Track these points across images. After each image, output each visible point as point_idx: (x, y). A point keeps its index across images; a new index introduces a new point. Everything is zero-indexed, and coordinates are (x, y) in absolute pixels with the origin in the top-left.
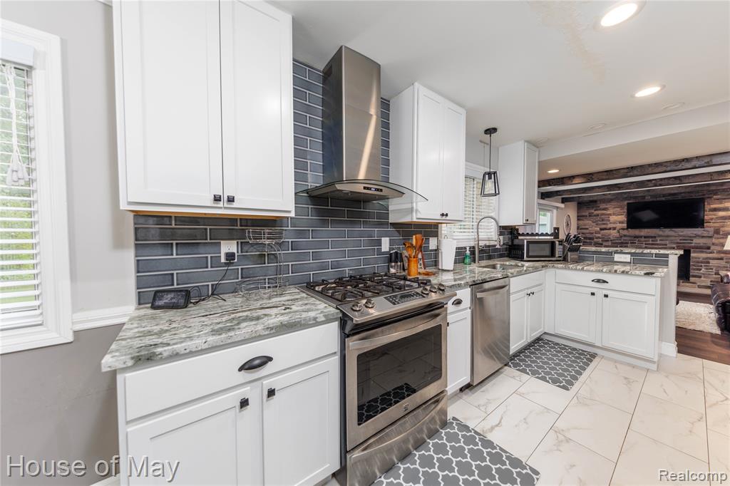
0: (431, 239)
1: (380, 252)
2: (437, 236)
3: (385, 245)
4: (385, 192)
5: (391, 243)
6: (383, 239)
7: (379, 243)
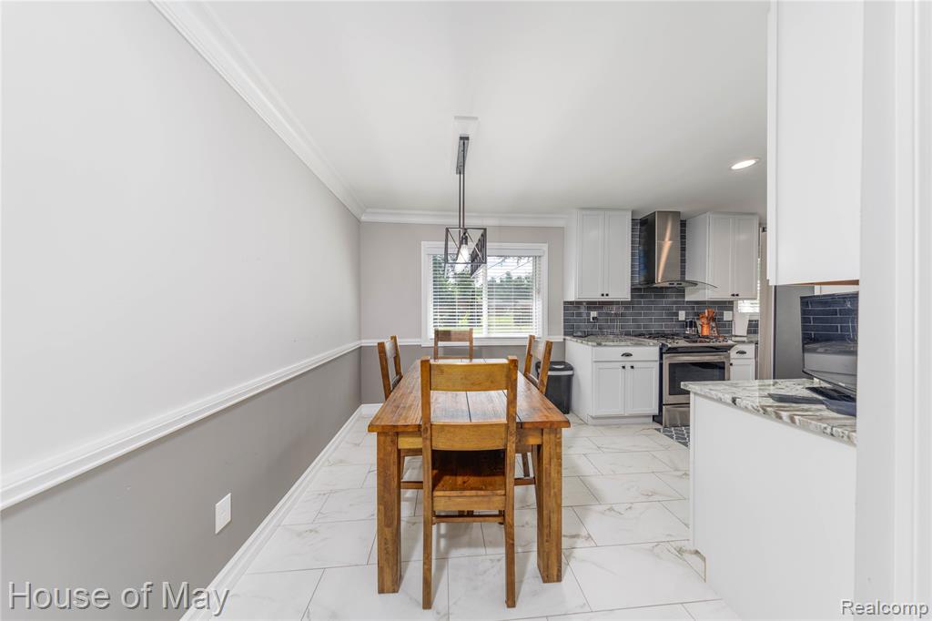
0: (725, 312)
1: (678, 321)
2: (732, 310)
3: (682, 316)
4: (684, 284)
5: (687, 314)
6: (680, 312)
7: (677, 315)
